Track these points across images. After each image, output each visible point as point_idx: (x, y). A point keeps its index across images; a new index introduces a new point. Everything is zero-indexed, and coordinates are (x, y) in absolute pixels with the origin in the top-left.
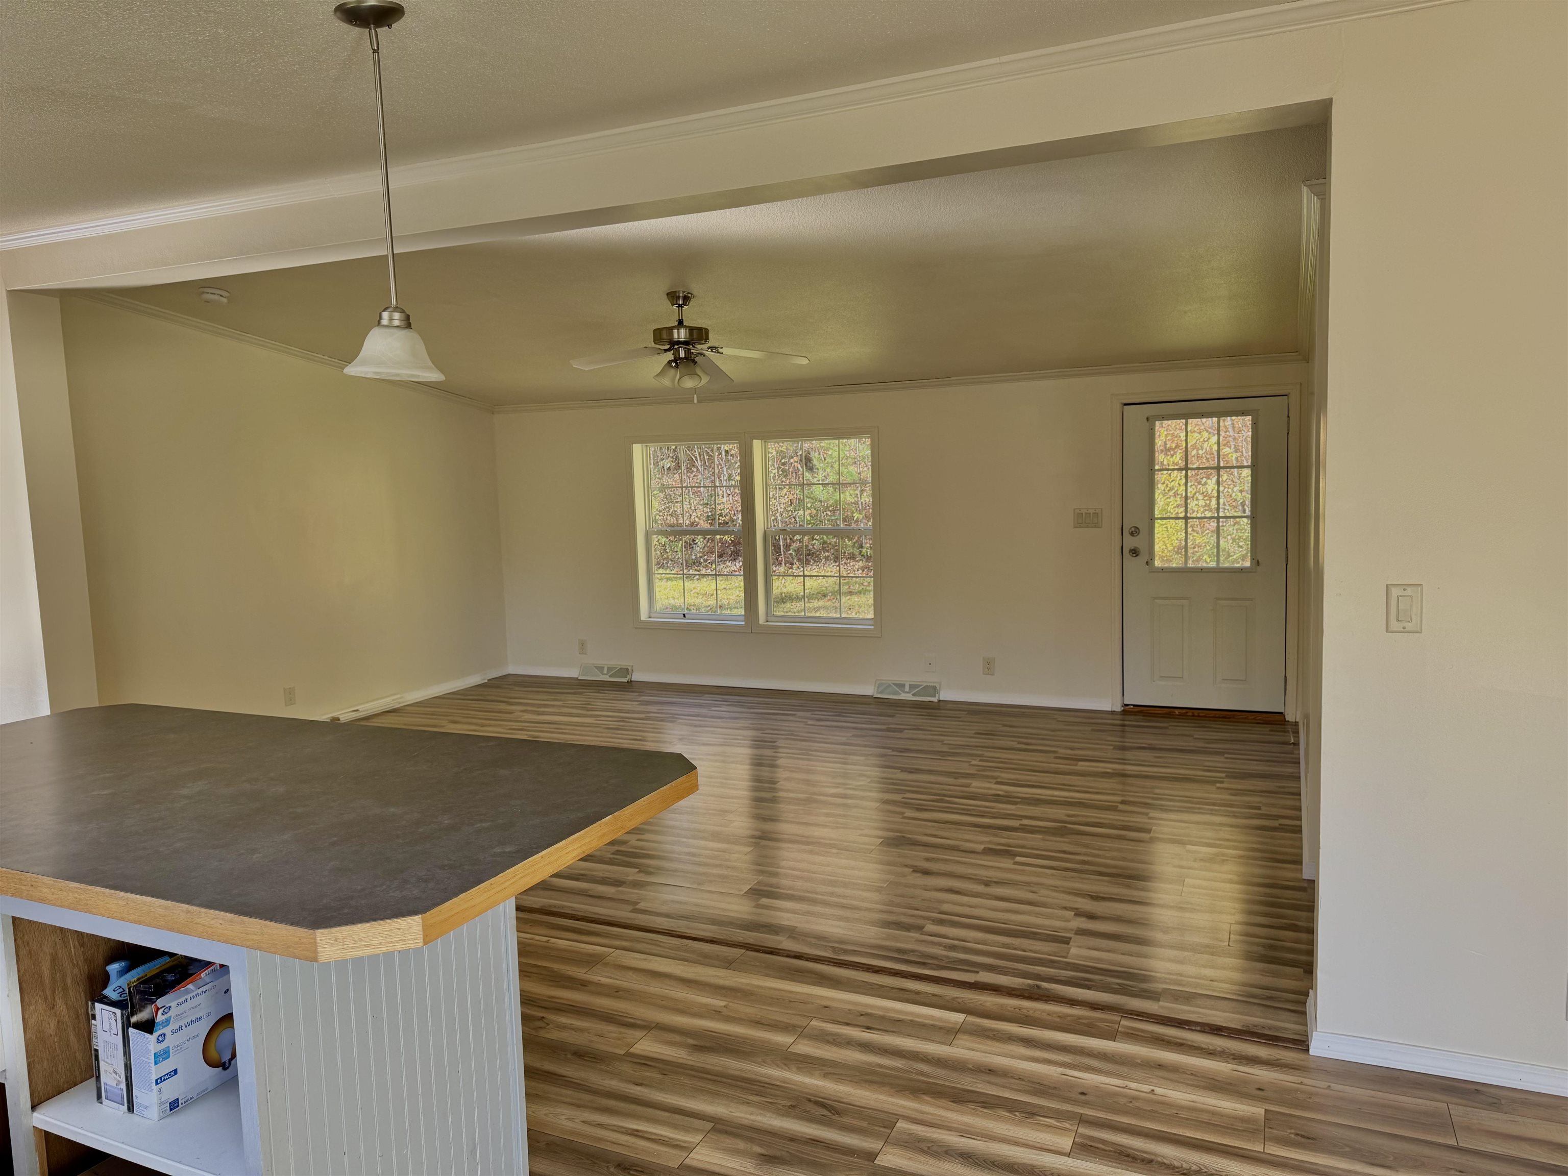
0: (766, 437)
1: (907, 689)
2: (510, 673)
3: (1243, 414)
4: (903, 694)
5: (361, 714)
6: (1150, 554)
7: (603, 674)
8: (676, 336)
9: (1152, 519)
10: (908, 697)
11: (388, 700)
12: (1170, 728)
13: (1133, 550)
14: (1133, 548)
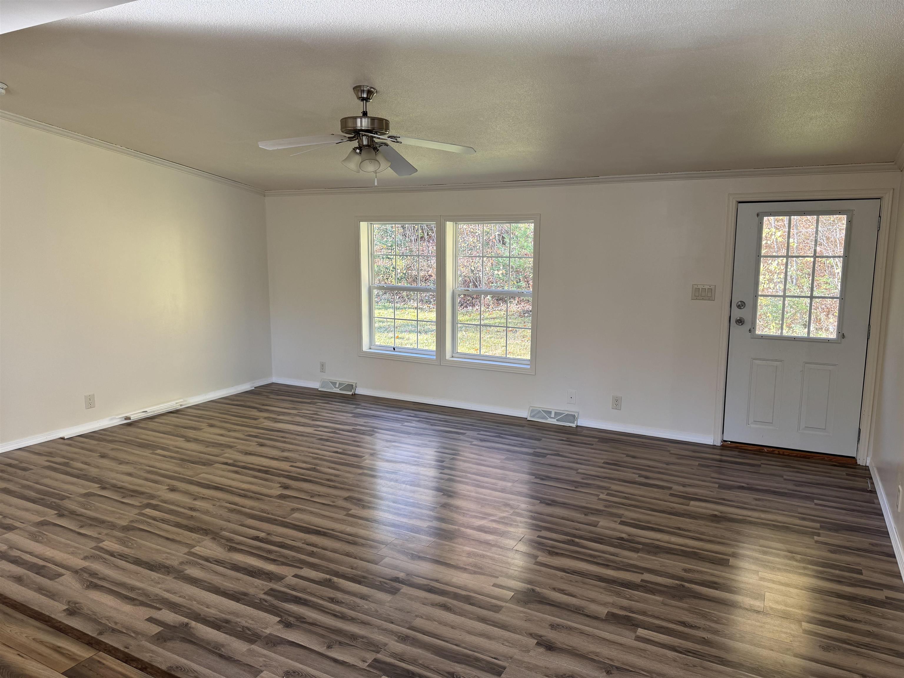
0: (456, 219)
1: (553, 415)
2: (274, 382)
3: (840, 213)
4: (549, 419)
5: (148, 414)
6: (752, 323)
7: (335, 388)
8: (359, 124)
9: (756, 296)
10: (554, 421)
11: (174, 403)
12: (762, 466)
13: (739, 320)
14: (738, 318)
